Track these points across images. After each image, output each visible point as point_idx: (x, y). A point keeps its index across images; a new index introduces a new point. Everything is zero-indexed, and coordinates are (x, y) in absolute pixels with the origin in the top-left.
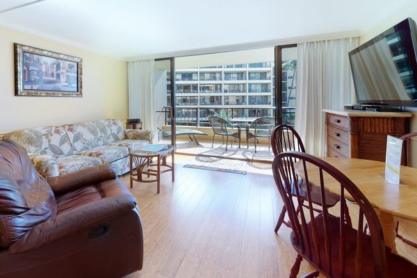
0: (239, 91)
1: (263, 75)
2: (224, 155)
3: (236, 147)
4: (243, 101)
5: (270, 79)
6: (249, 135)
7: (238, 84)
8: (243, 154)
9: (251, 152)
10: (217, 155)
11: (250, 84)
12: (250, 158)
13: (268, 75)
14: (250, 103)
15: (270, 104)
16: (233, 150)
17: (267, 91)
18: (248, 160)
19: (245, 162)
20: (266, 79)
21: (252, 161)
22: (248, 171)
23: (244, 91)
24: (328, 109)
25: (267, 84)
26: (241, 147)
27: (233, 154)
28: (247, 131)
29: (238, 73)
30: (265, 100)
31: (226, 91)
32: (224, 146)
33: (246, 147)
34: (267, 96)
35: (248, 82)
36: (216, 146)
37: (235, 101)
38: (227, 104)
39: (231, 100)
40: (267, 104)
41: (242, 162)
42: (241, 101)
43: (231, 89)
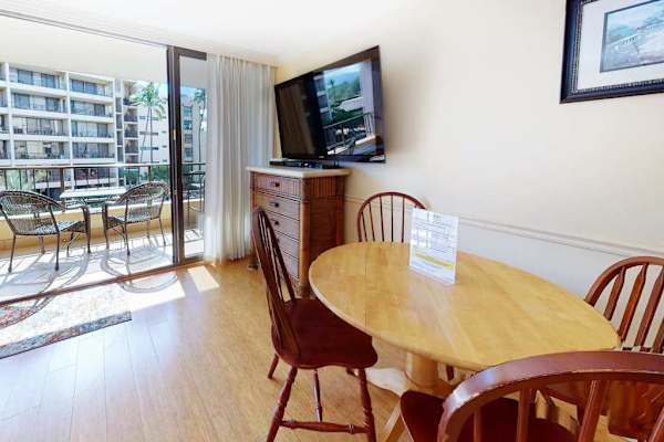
0: (50, 132)
1: (99, 108)
2: (56, 285)
3: (78, 252)
4: (62, 152)
5: (110, 116)
6: (109, 222)
7: (49, 120)
8: (105, 267)
9: (119, 256)
10: (34, 291)
11: (75, 122)
12: (123, 271)
13: (108, 109)
14: (76, 156)
15: (113, 156)
16: (76, 264)
17: (106, 135)
18: (121, 279)
19: (116, 287)
20: (104, 115)
21: (131, 277)
22: (132, 309)
23: (63, 133)
24: (255, 166)
25: (107, 124)
26: (93, 249)
27: (79, 274)
28: (105, 213)
29: (47, 98)
30: (104, 150)
31: (18, 131)
32: (47, 258)
33: (102, 247)
34: (107, 144)
35: (70, 116)
36: (23, 262)
37: (41, 150)
38: (24, 156)
39: (31, 149)
40: (107, 156)
41: (108, 287)
42: (55, 151)
43: (33, 127)
